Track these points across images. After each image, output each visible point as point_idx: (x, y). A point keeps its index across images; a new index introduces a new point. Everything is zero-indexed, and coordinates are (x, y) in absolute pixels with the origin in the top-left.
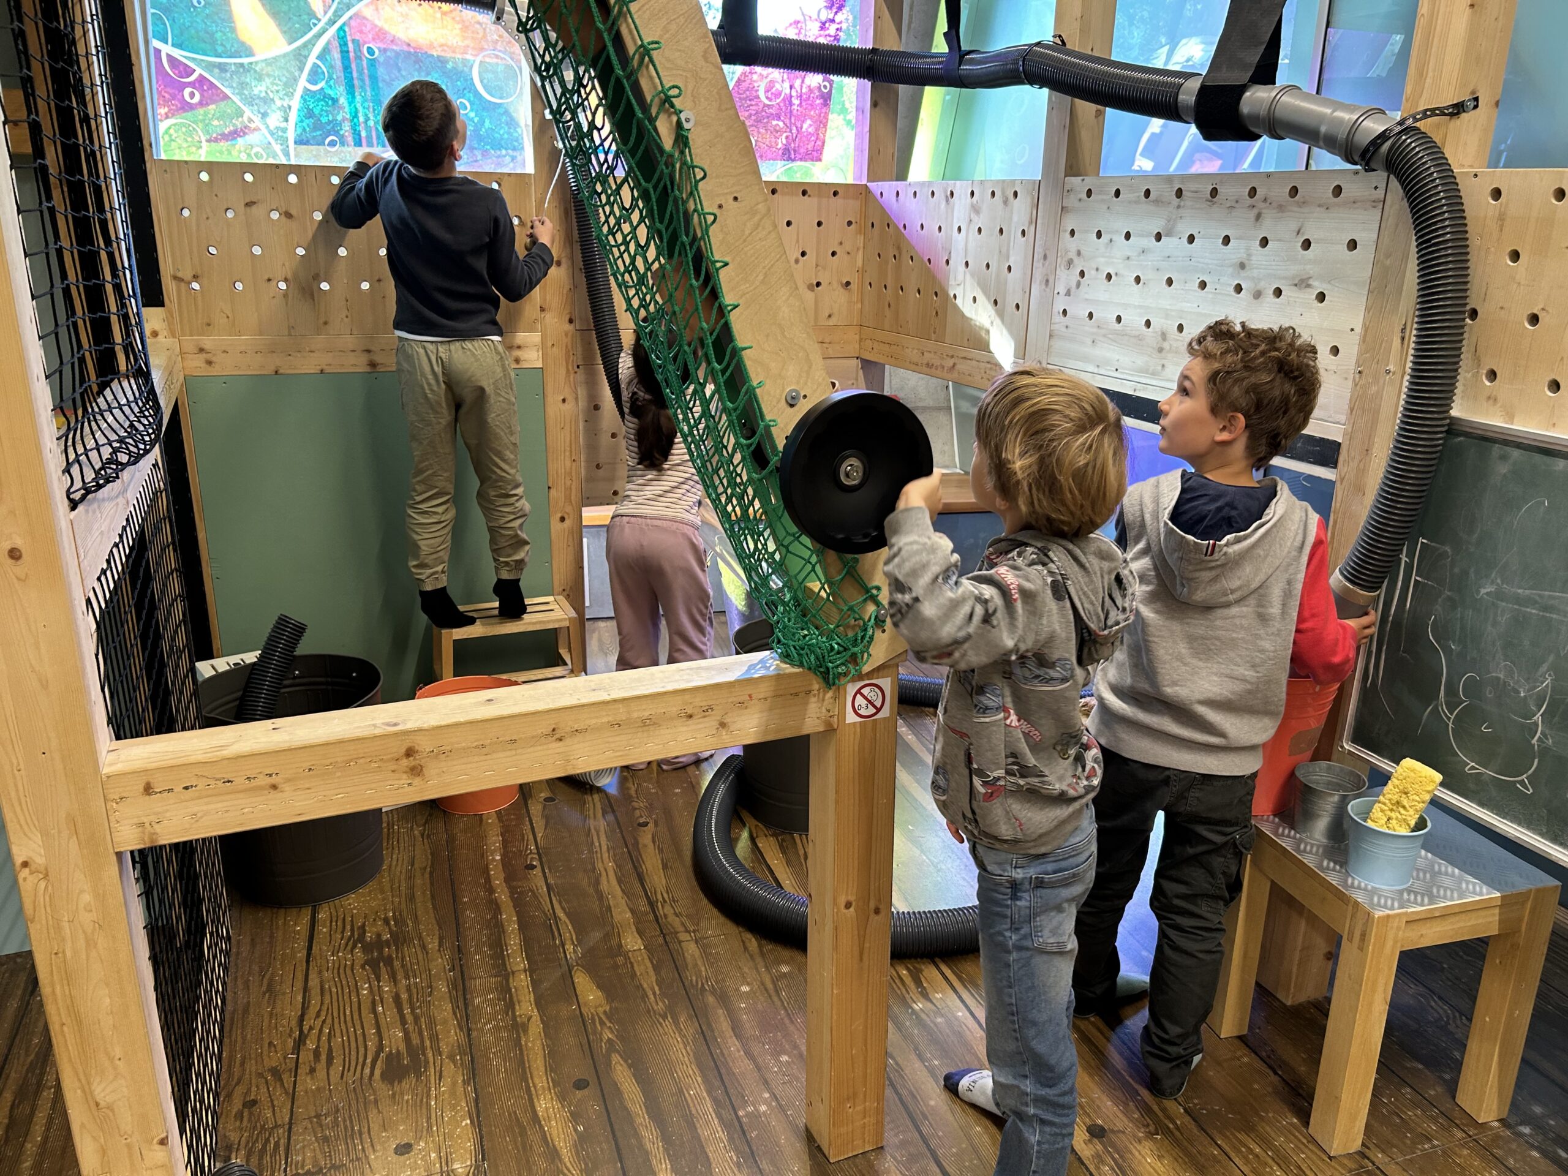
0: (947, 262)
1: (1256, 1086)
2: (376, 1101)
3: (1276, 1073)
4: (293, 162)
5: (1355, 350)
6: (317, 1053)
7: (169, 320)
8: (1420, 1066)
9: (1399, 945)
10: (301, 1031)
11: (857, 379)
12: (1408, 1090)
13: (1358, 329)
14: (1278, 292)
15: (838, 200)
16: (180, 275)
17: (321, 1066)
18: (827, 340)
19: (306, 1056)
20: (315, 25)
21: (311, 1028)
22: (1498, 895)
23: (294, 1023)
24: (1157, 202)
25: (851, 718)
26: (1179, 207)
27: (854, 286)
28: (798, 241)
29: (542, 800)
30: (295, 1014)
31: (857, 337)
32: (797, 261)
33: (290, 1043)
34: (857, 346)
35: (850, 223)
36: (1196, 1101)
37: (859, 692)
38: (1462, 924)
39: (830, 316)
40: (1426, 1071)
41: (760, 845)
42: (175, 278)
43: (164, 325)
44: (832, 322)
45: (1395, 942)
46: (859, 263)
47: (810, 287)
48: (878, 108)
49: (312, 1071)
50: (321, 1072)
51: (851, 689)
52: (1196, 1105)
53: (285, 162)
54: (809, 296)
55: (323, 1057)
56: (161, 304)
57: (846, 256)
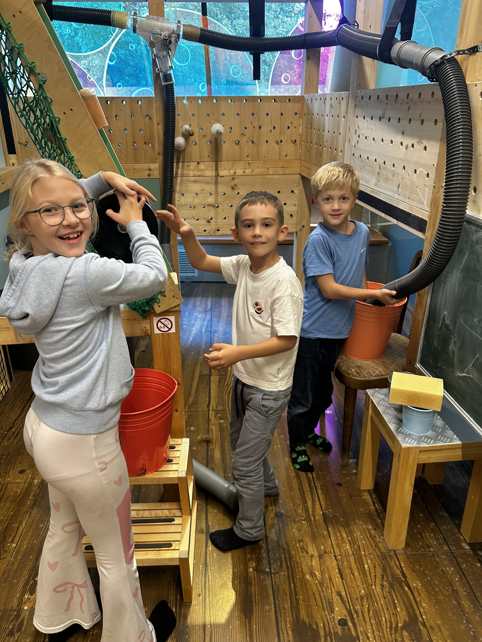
0: (324, 131)
2: (23, 453)
4: (106, 96)
5: (434, 176)
6: (14, 433)
8: (446, 515)
9: (416, 461)
10: (13, 424)
11: (299, 184)
13: (435, 165)
14: (413, 146)
15: (291, 103)
16: (21, 141)
17: (12, 438)
18: (285, 166)
19: (10, 433)
20: (111, 37)
21: (17, 424)
23: (13, 421)
24: (380, 101)
25: (157, 331)
26: (387, 104)
27: (298, 142)
28: (271, 122)
29: (140, 351)
30: (14, 418)
31: (299, 165)
32: (271, 131)
33: (8, 427)
34: (299, 169)
35: (296, 114)
36: (330, 510)
37: (159, 321)
39: (286, 156)
40: (448, 518)
42: (19, 143)
43: (17, 161)
44: (287, 158)
45: (414, 459)
46: (300, 132)
47: (277, 143)
48: (310, 60)
49: (9, 439)
50: (11, 441)
51: (155, 320)
53: (104, 96)
54: (277, 146)
55: (15, 435)
56: (15, 153)
57: (294, 128)
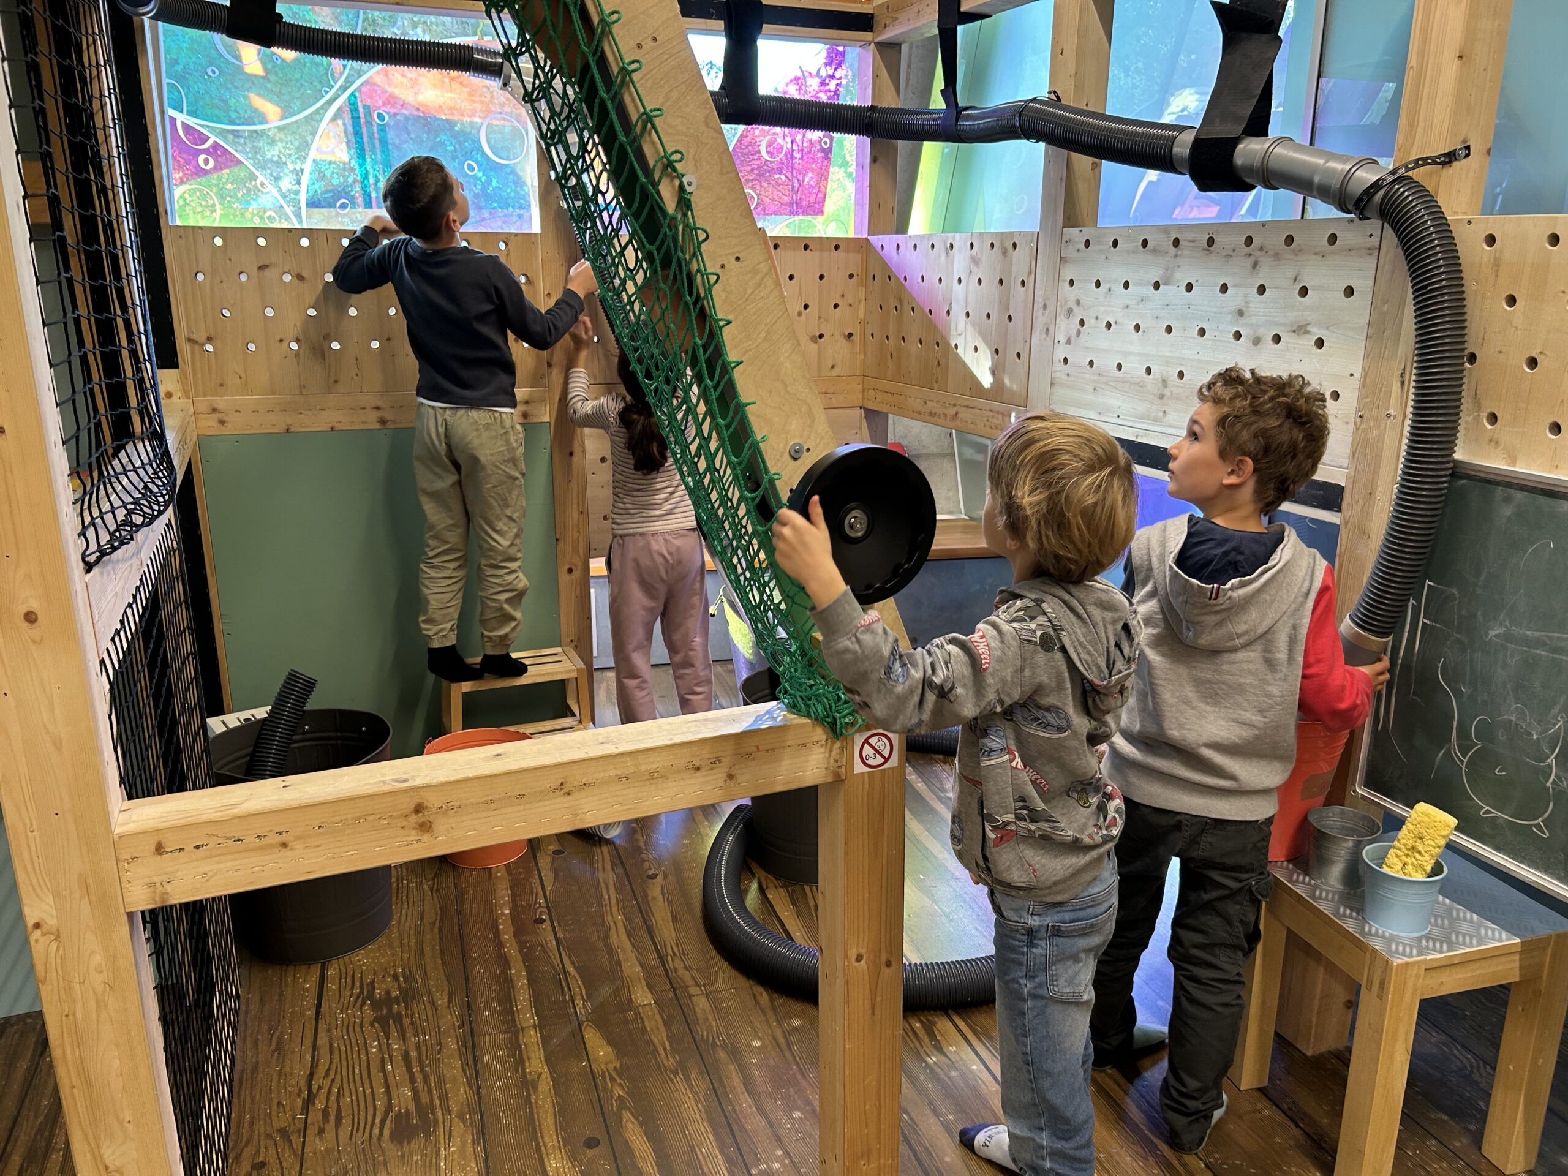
0: (948, 313)
1: (1278, 1140)
2: (385, 1163)
3: (1297, 1126)
4: (305, 227)
5: (1355, 395)
6: (325, 1113)
7: (183, 380)
8: (1445, 1118)
9: (1419, 992)
10: (310, 1090)
11: (860, 428)
12: (1434, 1142)
13: (1357, 375)
14: (1277, 339)
15: (839, 254)
16: (194, 337)
17: (330, 1127)
18: (831, 391)
19: (315, 1117)
20: (327, 92)
21: (320, 1088)
22: (1519, 941)
23: (303, 1083)
24: (1154, 251)
25: (859, 768)
26: (1176, 256)
27: (856, 338)
28: (800, 295)
29: (550, 853)
30: (302, 1073)
31: (860, 387)
32: (800, 314)
33: (299, 1103)
34: (860, 396)
35: (851, 276)
36: (1217, 1156)
37: (866, 741)
38: (1482, 971)
39: (833, 367)
40: (1451, 1122)
41: (770, 897)
42: (190, 340)
43: (179, 387)
44: (835, 373)
45: (1415, 990)
46: (861, 315)
47: (813, 339)
48: (877, 164)
49: (321, 1131)
50: (330, 1133)
51: (859, 739)
52: (1216, 1159)
53: (298, 226)
54: (813, 347)
55: (332, 1118)
56: (176, 366)
57: (848, 308)
